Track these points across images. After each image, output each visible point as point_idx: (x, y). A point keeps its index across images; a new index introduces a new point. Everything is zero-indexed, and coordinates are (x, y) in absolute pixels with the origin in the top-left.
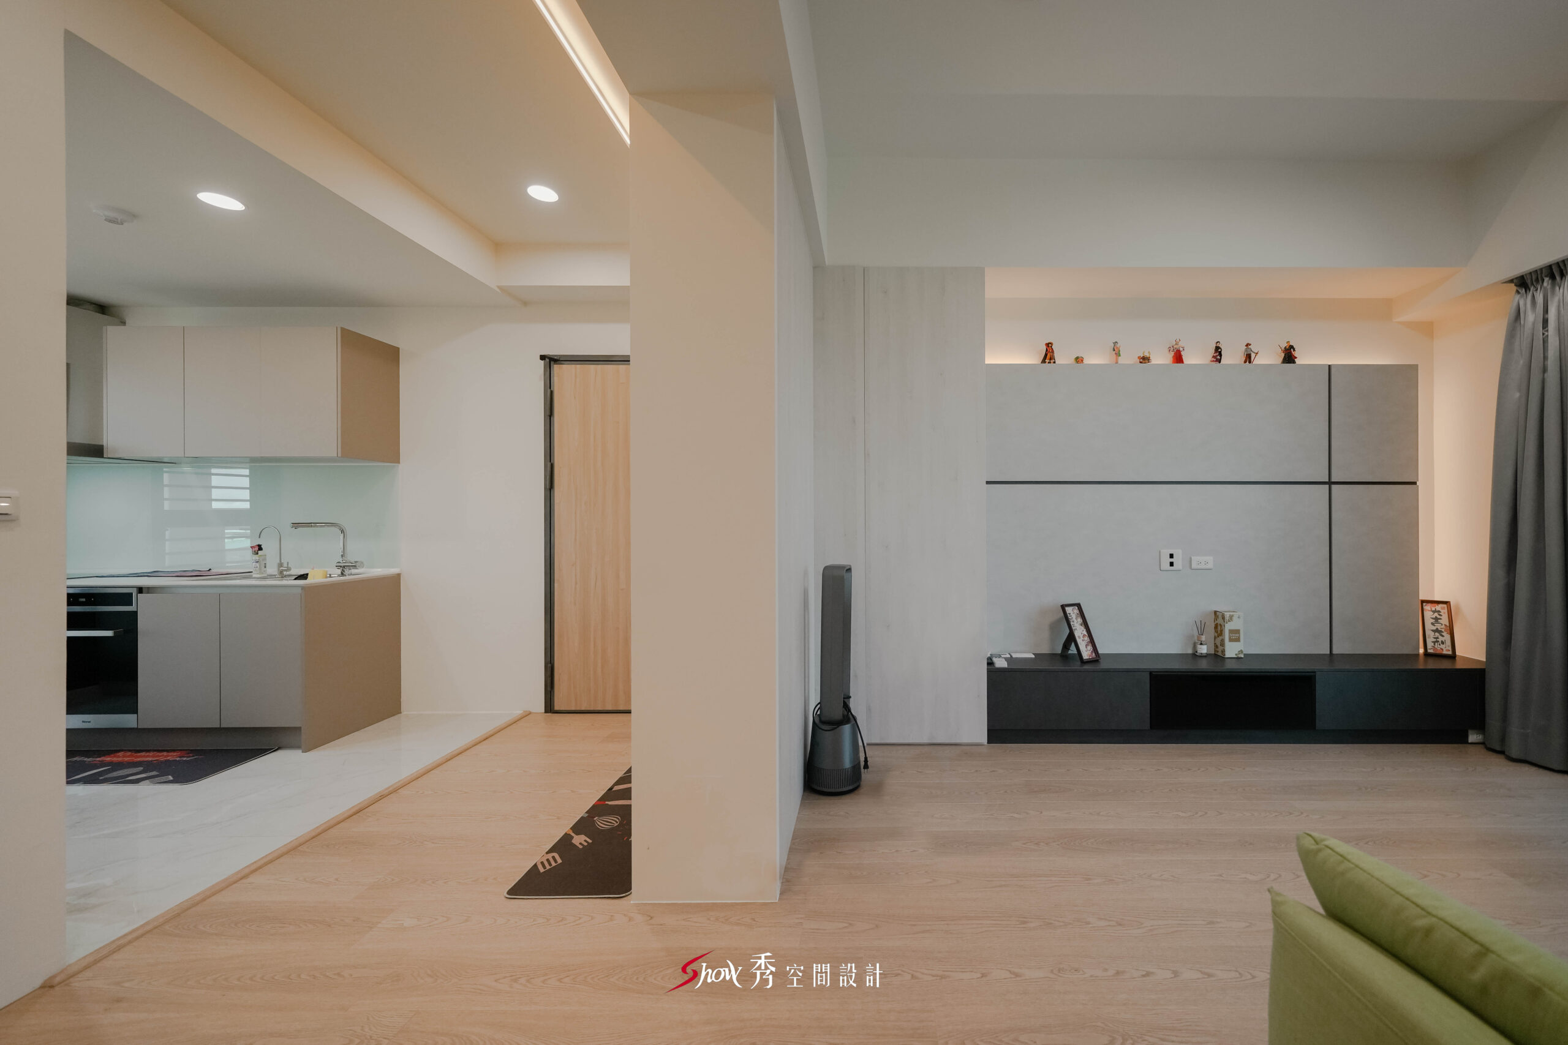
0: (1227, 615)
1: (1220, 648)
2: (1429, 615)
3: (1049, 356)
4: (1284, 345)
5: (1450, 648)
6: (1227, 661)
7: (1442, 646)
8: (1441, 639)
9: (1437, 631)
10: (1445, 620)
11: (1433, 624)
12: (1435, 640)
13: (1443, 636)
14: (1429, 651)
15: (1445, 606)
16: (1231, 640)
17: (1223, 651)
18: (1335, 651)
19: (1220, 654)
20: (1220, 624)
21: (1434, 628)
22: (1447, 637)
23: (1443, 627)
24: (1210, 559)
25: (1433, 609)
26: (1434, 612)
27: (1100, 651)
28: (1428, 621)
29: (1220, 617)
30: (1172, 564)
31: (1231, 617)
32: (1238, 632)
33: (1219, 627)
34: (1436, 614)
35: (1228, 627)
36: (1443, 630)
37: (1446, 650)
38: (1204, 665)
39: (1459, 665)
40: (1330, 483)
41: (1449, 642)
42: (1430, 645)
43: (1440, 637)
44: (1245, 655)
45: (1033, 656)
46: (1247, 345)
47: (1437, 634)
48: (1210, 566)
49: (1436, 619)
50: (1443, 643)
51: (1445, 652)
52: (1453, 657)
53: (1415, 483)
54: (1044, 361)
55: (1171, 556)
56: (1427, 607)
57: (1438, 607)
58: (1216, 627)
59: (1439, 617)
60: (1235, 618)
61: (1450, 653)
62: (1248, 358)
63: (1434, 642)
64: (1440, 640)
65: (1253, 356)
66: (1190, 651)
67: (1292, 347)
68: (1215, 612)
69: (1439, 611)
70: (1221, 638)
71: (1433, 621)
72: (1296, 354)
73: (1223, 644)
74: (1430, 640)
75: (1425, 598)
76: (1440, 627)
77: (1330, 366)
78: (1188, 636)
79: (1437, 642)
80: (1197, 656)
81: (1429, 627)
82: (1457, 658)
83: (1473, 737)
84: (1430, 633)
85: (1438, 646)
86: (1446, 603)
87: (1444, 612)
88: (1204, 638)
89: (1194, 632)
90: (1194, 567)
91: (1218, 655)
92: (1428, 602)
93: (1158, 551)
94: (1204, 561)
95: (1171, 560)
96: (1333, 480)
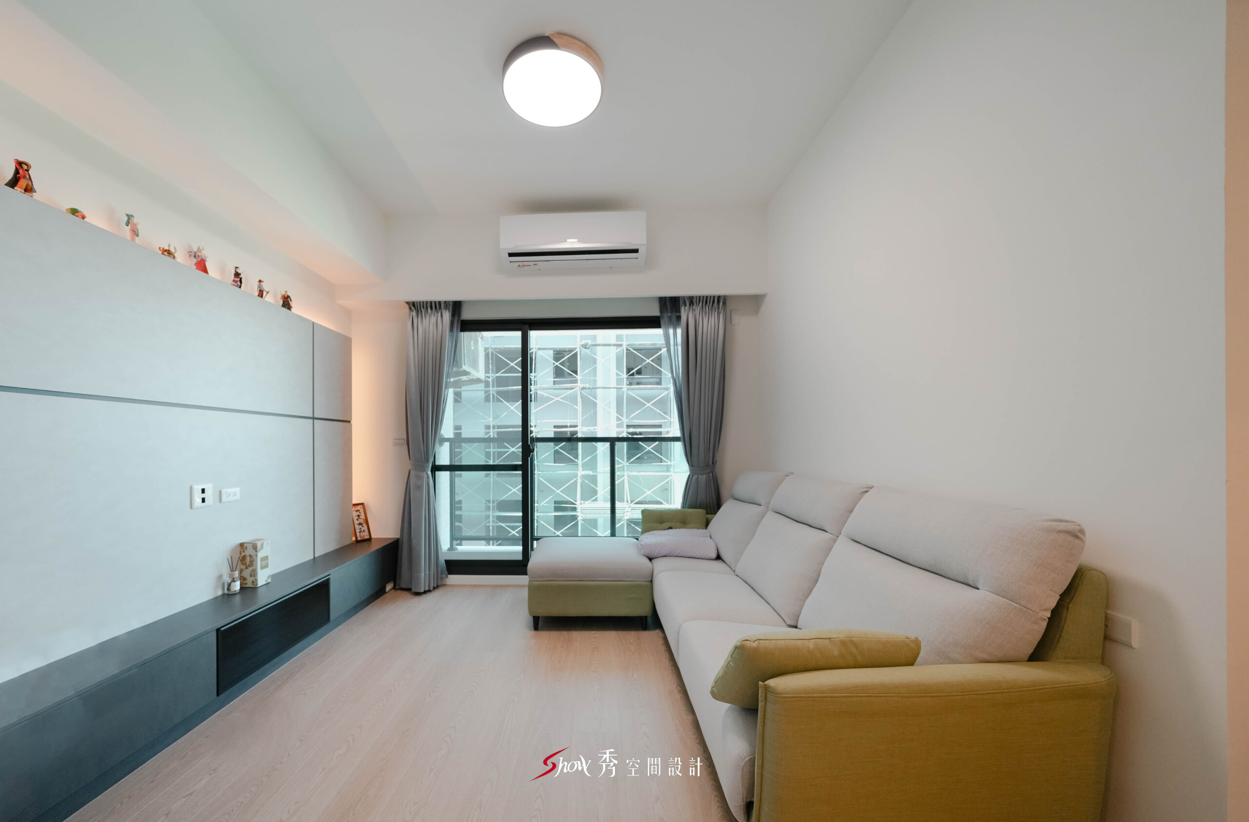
0: (259, 544)
1: (251, 581)
2: (356, 514)
3: (22, 182)
5: (368, 534)
6: (259, 589)
7: (364, 534)
9: (360, 524)
10: (363, 516)
11: (357, 520)
12: (360, 530)
13: (363, 527)
14: (359, 539)
15: (361, 506)
16: (262, 568)
17: (255, 582)
18: (316, 556)
19: (250, 585)
20: (250, 556)
21: (358, 522)
22: (365, 527)
23: (363, 520)
24: (237, 490)
25: (356, 510)
26: (357, 511)
28: (355, 518)
29: (250, 547)
30: (203, 500)
31: (262, 544)
32: (265, 558)
33: (248, 559)
34: (358, 513)
35: (261, 554)
36: (363, 523)
37: (366, 535)
38: (242, 609)
40: (314, 418)
41: (367, 531)
42: (358, 535)
43: (362, 528)
44: (272, 578)
46: (260, 281)
47: (360, 526)
48: (238, 497)
49: (359, 516)
50: (364, 531)
51: (366, 538)
52: (370, 540)
53: (349, 422)
54: (12, 186)
55: (203, 491)
57: (358, 508)
58: (244, 558)
59: (359, 514)
60: (265, 545)
61: (368, 537)
62: (261, 294)
63: (360, 532)
65: (265, 293)
66: (220, 593)
67: (288, 297)
68: (242, 544)
69: (359, 511)
70: (250, 569)
71: (357, 517)
73: (253, 574)
74: (358, 531)
75: (354, 502)
76: (361, 521)
77: (313, 323)
78: (220, 577)
79: (361, 531)
80: (228, 596)
81: (356, 522)
82: (372, 540)
83: (389, 587)
84: (357, 527)
85: (362, 534)
86: (362, 504)
87: (362, 510)
88: (236, 574)
89: (225, 571)
90: (223, 500)
91: (248, 590)
92: (355, 505)
93: (191, 487)
94: (233, 493)
95: (203, 496)
96: (315, 416)
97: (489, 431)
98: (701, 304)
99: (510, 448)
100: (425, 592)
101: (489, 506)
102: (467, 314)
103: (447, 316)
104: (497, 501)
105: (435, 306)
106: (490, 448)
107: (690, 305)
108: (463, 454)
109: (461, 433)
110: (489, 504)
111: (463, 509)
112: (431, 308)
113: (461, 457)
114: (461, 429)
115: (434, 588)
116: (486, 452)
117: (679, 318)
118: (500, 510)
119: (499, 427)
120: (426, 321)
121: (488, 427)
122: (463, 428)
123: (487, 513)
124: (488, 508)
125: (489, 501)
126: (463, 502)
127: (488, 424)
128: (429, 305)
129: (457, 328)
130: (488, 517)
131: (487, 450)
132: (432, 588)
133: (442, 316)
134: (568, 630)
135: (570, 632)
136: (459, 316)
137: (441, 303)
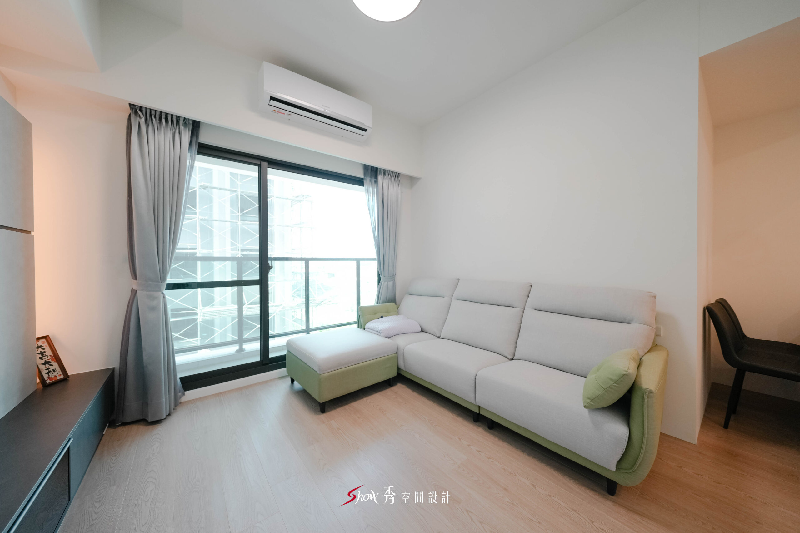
5: (61, 373)
7: (55, 374)
8: (51, 368)
9: (46, 362)
10: (48, 352)
12: (47, 371)
13: (52, 365)
14: (48, 382)
15: (45, 340)
21: (43, 361)
22: (55, 365)
23: (49, 358)
25: (37, 345)
26: (39, 347)
34: (40, 350)
36: (50, 361)
37: (59, 375)
41: (58, 369)
42: (46, 377)
43: (50, 367)
47: (48, 366)
49: (43, 354)
50: (54, 371)
51: (59, 378)
52: (66, 379)
57: (42, 343)
59: (43, 351)
61: (62, 377)
63: (48, 373)
64: (51, 370)
69: (41, 347)
71: (40, 356)
74: (45, 372)
76: (47, 359)
79: (50, 371)
81: (40, 361)
82: (70, 378)
83: (107, 427)
84: (43, 367)
85: (52, 375)
86: (49, 336)
87: (45, 345)
92: (38, 339)
98: (389, 176)
100: (167, 417)
102: (205, 138)
107: (384, 175)
115: (174, 410)
117: (376, 182)
129: (195, 150)
134: (347, 404)
135: (349, 405)
136: (197, 138)
137: (178, 118)
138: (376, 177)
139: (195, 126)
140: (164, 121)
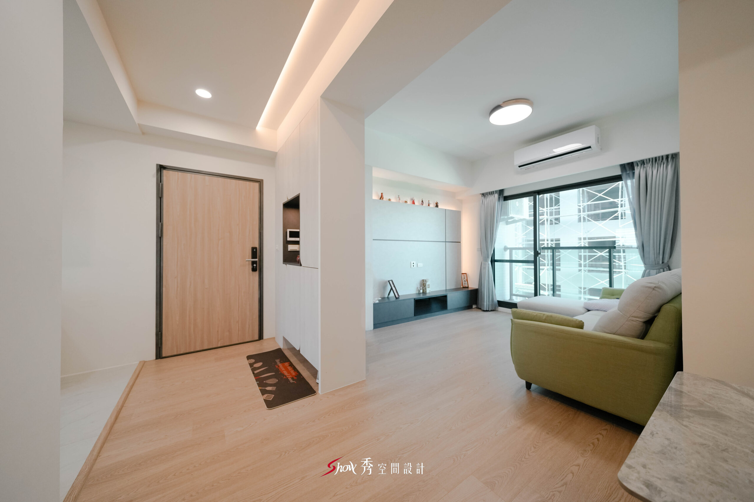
0: (427, 280)
1: (425, 290)
2: (463, 277)
3: (382, 198)
4: (436, 202)
6: (427, 294)
8: (465, 283)
9: (465, 281)
10: (466, 278)
14: (464, 286)
15: (465, 274)
16: (428, 288)
17: (426, 291)
18: (447, 289)
19: (425, 292)
20: (425, 284)
21: (464, 280)
22: (466, 282)
24: (422, 264)
26: (464, 276)
27: (400, 295)
28: (463, 278)
29: (425, 281)
31: (428, 281)
32: (429, 285)
33: (424, 284)
35: (427, 284)
38: (422, 296)
39: (470, 289)
40: (446, 242)
41: (467, 284)
42: (464, 285)
44: (431, 292)
45: (381, 299)
46: (429, 201)
47: (465, 282)
48: (422, 266)
52: (468, 287)
53: (460, 242)
54: (380, 199)
55: (413, 263)
56: (463, 275)
57: (465, 275)
58: (423, 284)
60: (429, 281)
61: (467, 286)
65: (430, 204)
66: (418, 292)
67: (437, 203)
68: (423, 280)
70: (425, 287)
72: (439, 205)
73: (426, 289)
74: (463, 284)
75: (462, 273)
76: (465, 280)
77: (446, 209)
78: (418, 288)
80: (419, 294)
81: (463, 280)
82: (469, 288)
83: (474, 306)
84: (463, 282)
85: (465, 285)
86: (466, 274)
87: (466, 276)
88: (421, 288)
89: (419, 287)
90: (418, 266)
91: (424, 293)
92: (462, 274)
93: (411, 262)
94: (420, 265)
95: (413, 265)
96: (446, 241)
97: (581, 241)
99: (597, 253)
100: (487, 311)
101: (581, 291)
102: (506, 194)
103: (496, 196)
104: (588, 288)
105: (492, 193)
106: (581, 253)
107: (641, 165)
108: (561, 256)
109: (559, 243)
110: (581, 290)
111: (561, 290)
112: (490, 194)
113: (560, 258)
114: (559, 241)
115: (491, 311)
116: (579, 255)
117: (634, 174)
118: (591, 295)
119: (589, 239)
120: (488, 199)
121: (580, 239)
122: (561, 240)
123: (580, 296)
124: (580, 292)
125: (581, 288)
126: (561, 286)
127: (580, 237)
128: (489, 193)
129: (502, 200)
130: (580, 298)
131: (580, 254)
132: (490, 310)
133: (494, 197)
136: (503, 195)
137: (493, 192)
138: (633, 169)
139: (501, 192)
140: (489, 195)
